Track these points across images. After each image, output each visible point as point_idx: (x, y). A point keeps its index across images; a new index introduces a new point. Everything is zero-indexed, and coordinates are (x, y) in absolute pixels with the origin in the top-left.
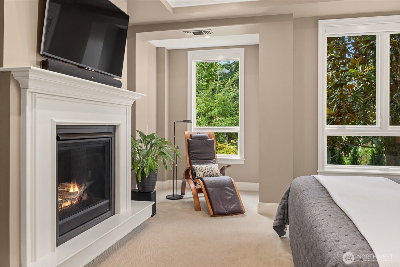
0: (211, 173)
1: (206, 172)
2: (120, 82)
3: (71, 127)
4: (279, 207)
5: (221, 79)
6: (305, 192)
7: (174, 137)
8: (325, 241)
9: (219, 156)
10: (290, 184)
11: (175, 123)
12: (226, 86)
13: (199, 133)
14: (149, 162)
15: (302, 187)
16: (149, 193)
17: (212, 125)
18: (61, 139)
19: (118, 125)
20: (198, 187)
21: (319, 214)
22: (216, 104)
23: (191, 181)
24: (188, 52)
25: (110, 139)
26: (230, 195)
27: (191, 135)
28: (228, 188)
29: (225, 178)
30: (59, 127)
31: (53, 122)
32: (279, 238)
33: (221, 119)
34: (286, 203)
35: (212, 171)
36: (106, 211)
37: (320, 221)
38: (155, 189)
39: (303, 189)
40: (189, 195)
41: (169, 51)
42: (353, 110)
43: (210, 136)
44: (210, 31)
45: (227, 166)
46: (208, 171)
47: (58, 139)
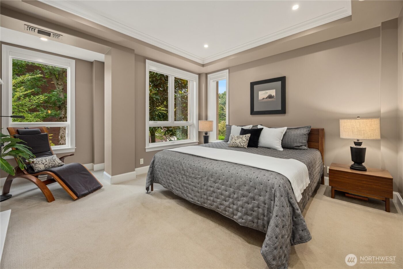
0: (53, 164)
1: (48, 164)
10: (154, 157)
13: (28, 128)
23: (30, 176)
27: (17, 131)
28: (82, 172)
35: (54, 162)
43: (42, 131)
45: (66, 156)
46: (50, 162)
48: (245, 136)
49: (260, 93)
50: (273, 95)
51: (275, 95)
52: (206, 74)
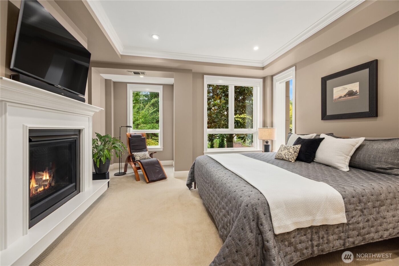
2: (84, 99)
3: (42, 131)
4: (189, 173)
5: (143, 103)
6: (208, 164)
7: (120, 137)
8: (235, 192)
9: (148, 147)
10: (194, 160)
11: (120, 128)
12: (146, 107)
13: (136, 134)
14: (105, 153)
15: (204, 162)
16: (105, 173)
17: (138, 129)
18: (32, 141)
19: (83, 129)
20: (137, 166)
21: (223, 176)
22: (141, 117)
23: (132, 163)
24: (128, 84)
25: (76, 139)
26: (158, 169)
27: (131, 135)
28: (156, 165)
29: (154, 159)
30: (31, 131)
31: (25, 126)
32: (189, 190)
33: (144, 125)
34: (193, 171)
35: (146, 156)
36: (73, 191)
37: (226, 180)
38: (108, 171)
39: (206, 163)
40: (130, 171)
41: (114, 83)
42: (215, 121)
43: (143, 135)
44: (145, 73)
45: (155, 153)
46: (143, 156)
47: (30, 141)
48: (294, 148)
49: (335, 90)
50: (355, 91)
51: (358, 90)
52: (272, 76)
